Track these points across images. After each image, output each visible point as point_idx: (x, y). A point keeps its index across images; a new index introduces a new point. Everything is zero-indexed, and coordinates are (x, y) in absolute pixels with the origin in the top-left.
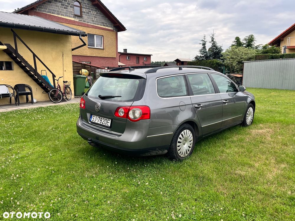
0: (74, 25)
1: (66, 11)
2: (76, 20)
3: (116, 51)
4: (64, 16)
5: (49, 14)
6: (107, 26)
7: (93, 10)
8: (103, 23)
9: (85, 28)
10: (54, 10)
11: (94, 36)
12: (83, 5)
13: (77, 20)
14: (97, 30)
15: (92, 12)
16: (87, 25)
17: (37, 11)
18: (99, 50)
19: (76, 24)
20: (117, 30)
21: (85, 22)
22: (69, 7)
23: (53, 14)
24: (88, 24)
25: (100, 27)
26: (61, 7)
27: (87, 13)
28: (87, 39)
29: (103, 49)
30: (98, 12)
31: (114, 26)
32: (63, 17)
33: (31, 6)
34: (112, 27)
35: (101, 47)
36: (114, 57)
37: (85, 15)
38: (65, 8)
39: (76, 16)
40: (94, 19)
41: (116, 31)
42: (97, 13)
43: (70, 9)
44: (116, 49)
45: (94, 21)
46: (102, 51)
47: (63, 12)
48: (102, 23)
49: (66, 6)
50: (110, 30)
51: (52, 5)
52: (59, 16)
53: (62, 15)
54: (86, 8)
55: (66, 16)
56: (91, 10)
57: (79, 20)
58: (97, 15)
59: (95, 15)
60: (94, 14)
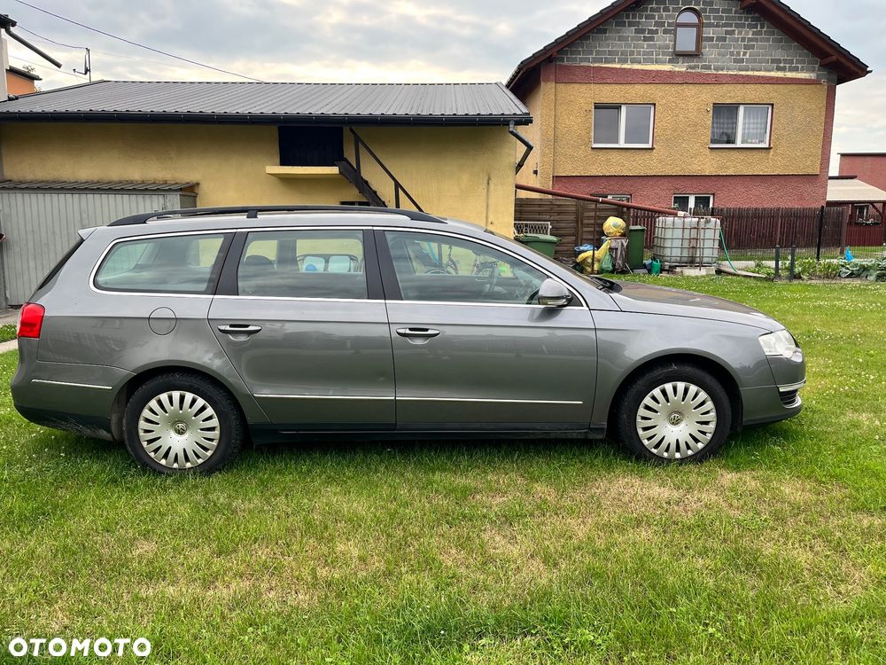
0: (670, 86)
1: (649, 46)
2: (677, 69)
3: (820, 151)
4: (640, 63)
5: (596, 65)
6: (796, 69)
7: (743, 26)
8: (779, 61)
9: (708, 87)
10: (610, 53)
11: (737, 108)
12: (708, 18)
13: (681, 67)
14: (752, 86)
15: (740, 33)
16: (716, 76)
17: (566, 63)
18: (749, 153)
19: (677, 80)
20: (835, 77)
21: (709, 68)
22: (660, 34)
23: (609, 63)
24: (721, 72)
25: (762, 77)
26: (633, 39)
27: (719, 39)
28: (710, 122)
29: (769, 148)
30: (762, 27)
31: (823, 66)
32: (636, 66)
33: (545, 54)
34: (813, 71)
35: (761, 142)
36: (810, 172)
37: (712, 47)
38: (646, 39)
39: (679, 56)
40: (745, 54)
41: (829, 80)
42: (759, 33)
43: (663, 39)
44: (820, 145)
45: (742, 61)
46: (763, 154)
47: (639, 53)
48: (773, 61)
49: (651, 32)
50: (806, 79)
51: (606, 40)
52: (625, 66)
53: (633, 61)
54: (717, 26)
55: (646, 61)
56: (737, 26)
57: (690, 67)
58: (756, 40)
59: (750, 40)
60: (743, 39)
